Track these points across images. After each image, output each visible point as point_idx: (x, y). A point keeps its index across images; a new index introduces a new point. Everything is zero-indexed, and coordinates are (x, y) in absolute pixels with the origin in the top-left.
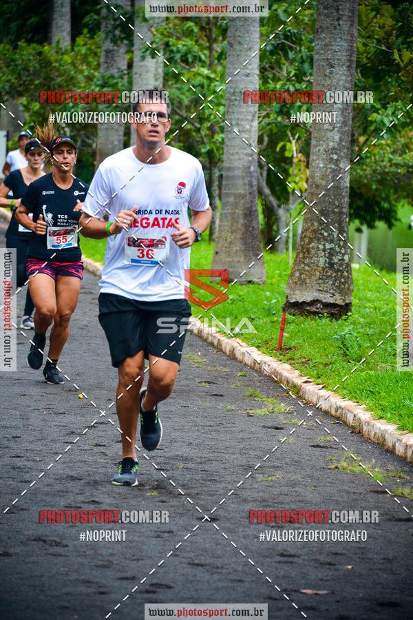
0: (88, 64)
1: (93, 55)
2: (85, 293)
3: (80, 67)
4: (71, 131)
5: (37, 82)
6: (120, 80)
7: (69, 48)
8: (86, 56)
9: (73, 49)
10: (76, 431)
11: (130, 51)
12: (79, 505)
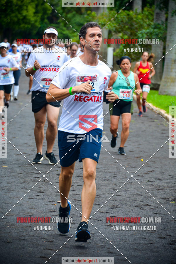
0: (149, 19)
1: (151, 15)
3: (145, 20)
5: (127, 27)
6: (162, 25)
8: (148, 15)
9: (142, 13)
10: (140, 175)
11: (167, 13)
12: (141, 206)
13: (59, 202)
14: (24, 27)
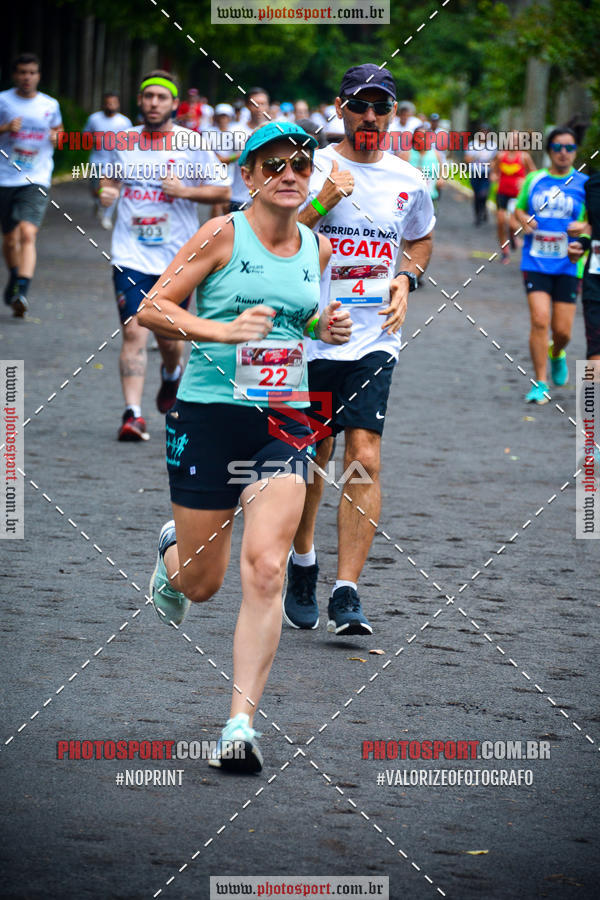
13: (375, 653)
14: (260, 52)
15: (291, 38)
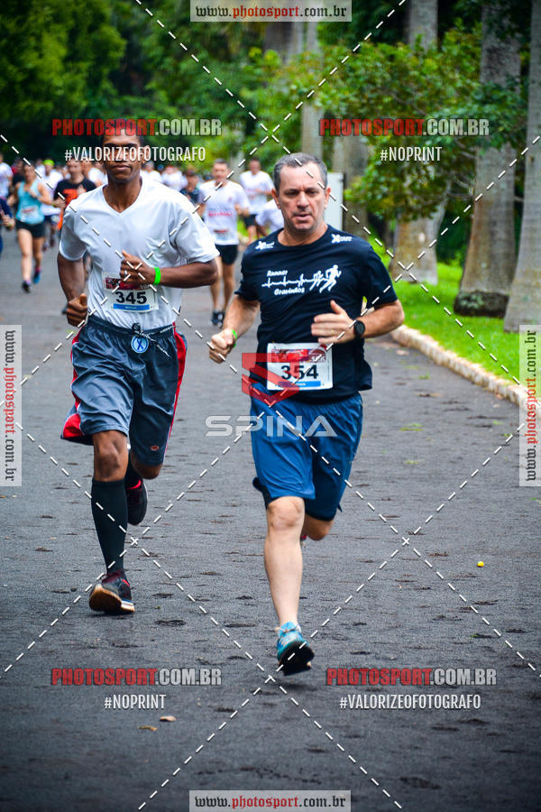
0: (463, 71)
1: (469, 57)
2: (458, 410)
3: (451, 76)
4: (438, 171)
5: (387, 100)
6: (509, 92)
7: (435, 48)
8: (459, 58)
9: (440, 50)
10: (447, 615)
11: (525, 49)
12: (453, 726)
13: (165, 720)
15: (60, 93)
